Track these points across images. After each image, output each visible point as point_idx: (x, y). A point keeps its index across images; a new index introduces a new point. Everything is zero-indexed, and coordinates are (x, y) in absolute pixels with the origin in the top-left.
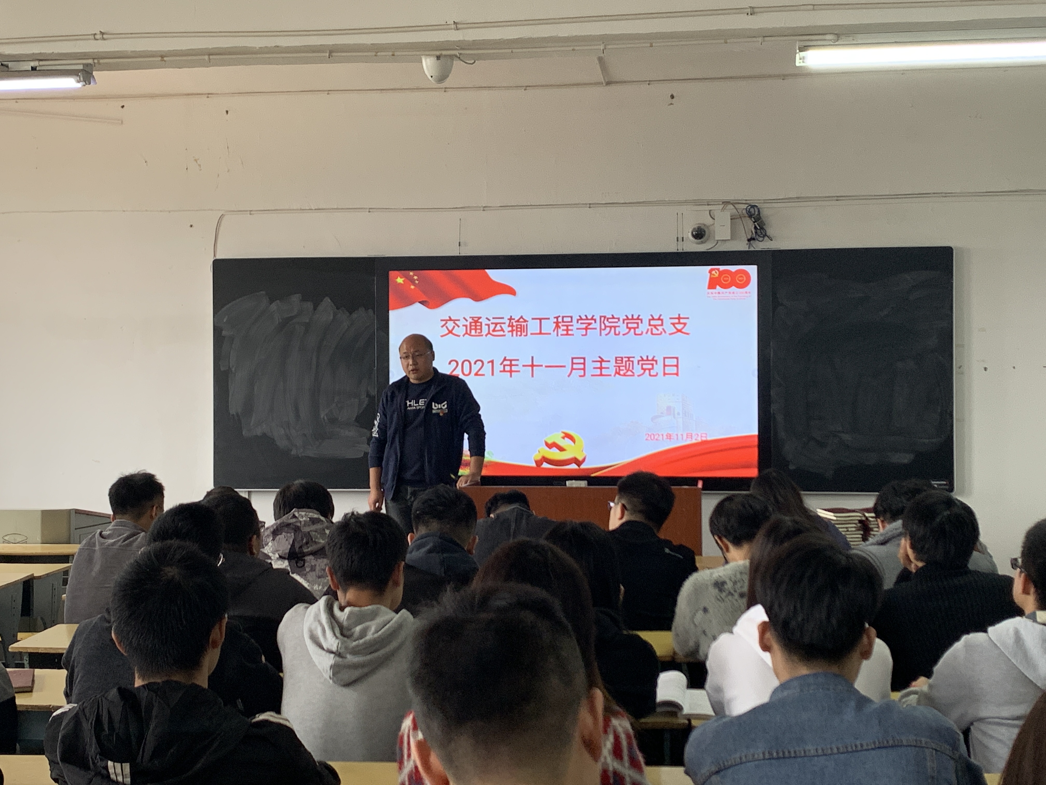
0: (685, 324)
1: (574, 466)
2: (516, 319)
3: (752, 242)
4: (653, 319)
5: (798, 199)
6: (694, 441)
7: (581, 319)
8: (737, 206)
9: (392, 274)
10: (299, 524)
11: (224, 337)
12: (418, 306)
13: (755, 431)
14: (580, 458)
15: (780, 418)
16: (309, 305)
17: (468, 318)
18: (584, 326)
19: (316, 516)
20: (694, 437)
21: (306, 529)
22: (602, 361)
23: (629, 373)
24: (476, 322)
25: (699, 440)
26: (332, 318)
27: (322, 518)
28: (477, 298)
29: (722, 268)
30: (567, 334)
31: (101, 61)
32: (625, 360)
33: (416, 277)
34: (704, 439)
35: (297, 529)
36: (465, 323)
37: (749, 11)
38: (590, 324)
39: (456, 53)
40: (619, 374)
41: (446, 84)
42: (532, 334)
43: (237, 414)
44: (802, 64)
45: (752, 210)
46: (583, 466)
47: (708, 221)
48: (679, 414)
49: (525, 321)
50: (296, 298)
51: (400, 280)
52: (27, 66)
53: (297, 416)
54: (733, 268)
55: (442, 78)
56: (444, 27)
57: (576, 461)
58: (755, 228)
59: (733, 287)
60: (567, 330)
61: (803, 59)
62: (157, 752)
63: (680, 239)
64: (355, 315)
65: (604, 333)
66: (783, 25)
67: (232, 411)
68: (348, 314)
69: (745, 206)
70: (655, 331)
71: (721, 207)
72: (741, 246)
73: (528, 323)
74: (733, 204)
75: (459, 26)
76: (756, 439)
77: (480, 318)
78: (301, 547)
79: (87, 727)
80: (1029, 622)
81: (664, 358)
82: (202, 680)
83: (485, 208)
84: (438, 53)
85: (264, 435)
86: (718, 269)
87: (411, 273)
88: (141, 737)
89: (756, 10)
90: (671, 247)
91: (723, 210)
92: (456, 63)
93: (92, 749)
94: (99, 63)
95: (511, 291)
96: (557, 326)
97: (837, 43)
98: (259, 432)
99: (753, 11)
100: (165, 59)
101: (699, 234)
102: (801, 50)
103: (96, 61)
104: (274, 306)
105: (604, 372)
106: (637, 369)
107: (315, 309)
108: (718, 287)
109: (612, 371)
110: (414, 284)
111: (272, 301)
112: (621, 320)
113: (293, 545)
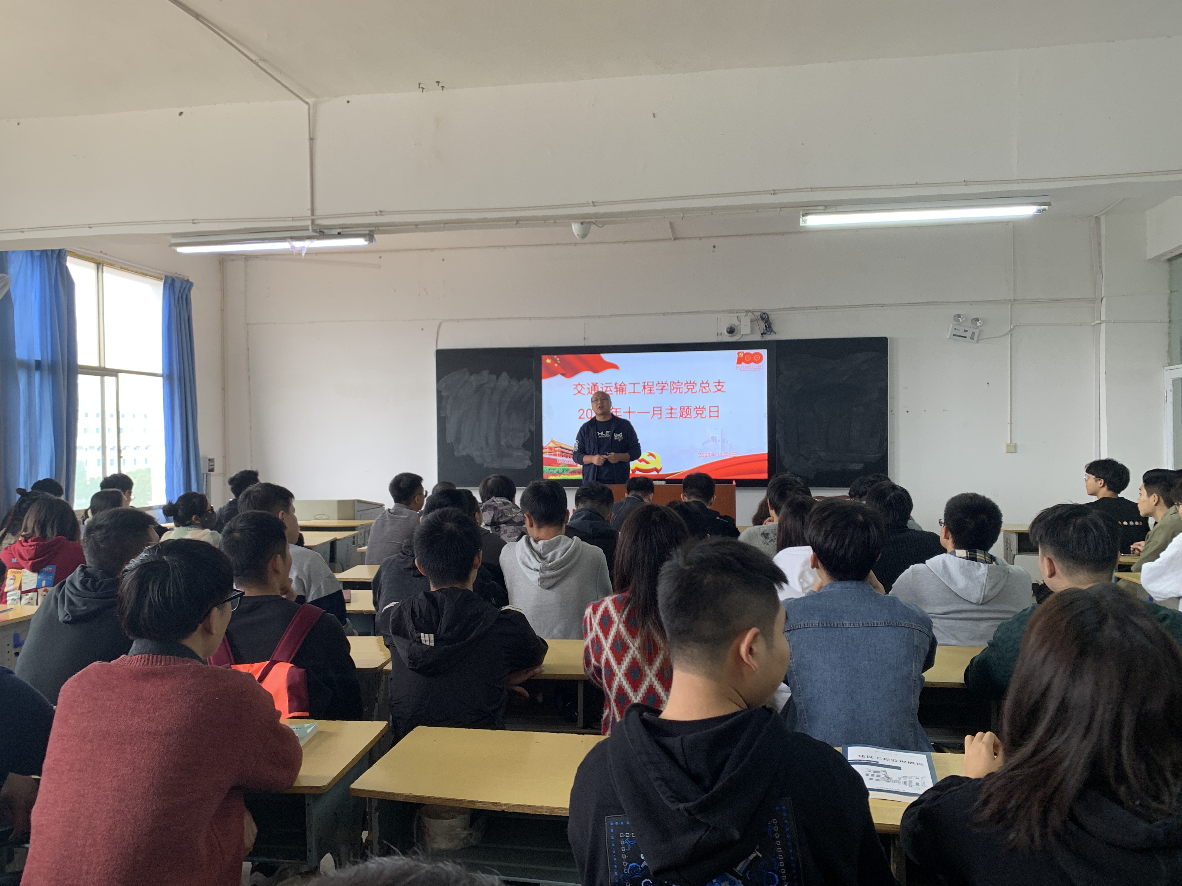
0: (723, 386)
1: (655, 473)
2: (620, 384)
3: (764, 335)
4: (703, 383)
5: (792, 309)
6: (728, 457)
7: (659, 383)
8: (755, 313)
9: (544, 357)
10: (496, 505)
11: (443, 396)
12: (559, 377)
13: (765, 451)
14: (659, 468)
15: (781, 443)
16: (494, 377)
17: (590, 384)
18: (661, 388)
19: (506, 501)
20: (728, 455)
21: (500, 508)
22: (672, 409)
23: (689, 416)
24: (595, 386)
25: (732, 456)
26: (507, 384)
27: (510, 502)
28: (596, 371)
29: (745, 351)
30: (651, 393)
31: (380, 228)
32: (685, 408)
33: (558, 359)
34: (734, 456)
35: (495, 508)
36: (588, 386)
37: (772, 192)
38: (664, 387)
39: (593, 220)
40: (682, 416)
41: (587, 239)
42: (629, 393)
43: (451, 443)
44: (804, 225)
45: (764, 316)
46: (660, 473)
47: (736, 322)
48: (719, 441)
49: (625, 385)
50: (486, 373)
51: (548, 361)
52: (335, 232)
53: (487, 444)
54: (752, 351)
55: (584, 236)
56: (586, 205)
57: (655, 470)
58: (766, 326)
59: (752, 363)
60: (650, 390)
61: (805, 221)
62: (447, 629)
63: (719, 334)
64: (521, 382)
65: (673, 392)
66: (793, 201)
67: (448, 441)
68: (517, 381)
69: (759, 314)
70: (704, 390)
71: (745, 314)
72: (757, 337)
73: (627, 387)
74: (752, 312)
75: (595, 204)
76: (767, 455)
77: (597, 384)
78: (498, 519)
79: (407, 615)
80: (952, 556)
81: (710, 407)
82: (470, 587)
83: (599, 317)
84: (582, 221)
85: (468, 455)
86: (743, 352)
87: (555, 357)
88: (438, 621)
89: (776, 192)
90: (714, 339)
91: (745, 316)
92: (593, 227)
93: (410, 626)
94: (378, 230)
95: (614, 366)
96: (644, 388)
97: (826, 211)
98: (464, 453)
99: (774, 192)
100: (418, 227)
101: (731, 331)
102: (803, 215)
103: (376, 228)
104: (473, 377)
105: (673, 415)
106: (694, 414)
107: (497, 378)
108: (743, 363)
109: (678, 415)
110: (557, 363)
111: (471, 374)
112: (684, 384)
113: (493, 518)
